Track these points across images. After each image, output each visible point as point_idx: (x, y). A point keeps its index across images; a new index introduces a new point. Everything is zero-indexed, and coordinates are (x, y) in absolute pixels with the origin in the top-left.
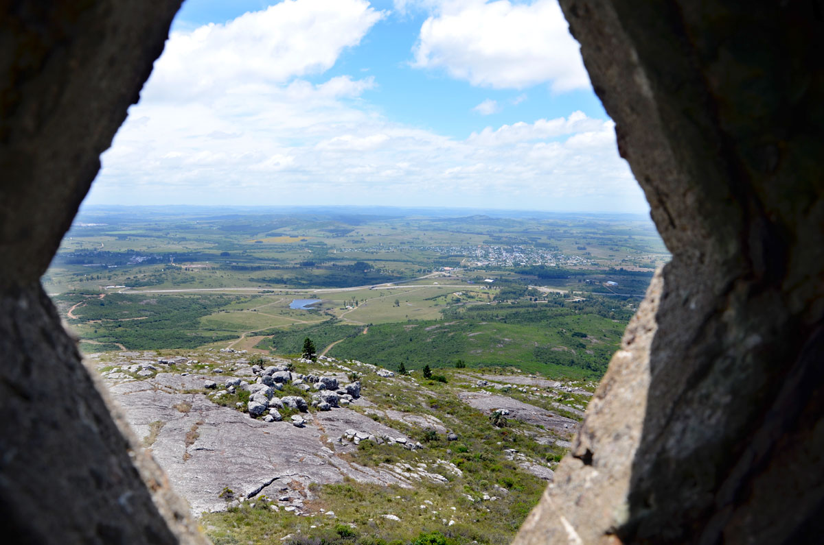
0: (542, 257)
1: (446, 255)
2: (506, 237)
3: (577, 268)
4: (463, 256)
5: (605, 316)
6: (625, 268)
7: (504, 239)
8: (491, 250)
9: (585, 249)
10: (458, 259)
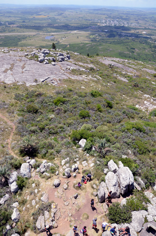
0: (124, 23)
1: (93, 22)
2: (113, 16)
3: (134, 27)
4: (99, 22)
5: (141, 43)
6: (149, 27)
7: (112, 17)
8: (107, 20)
9: (137, 21)
10: (97, 23)
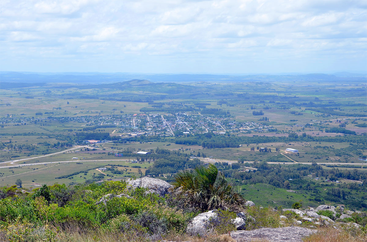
0: (210, 125)
1: (93, 126)
2: (169, 104)
3: (251, 135)
4: (115, 126)
5: (278, 186)
6: (308, 133)
7: (166, 106)
8: (148, 119)
9: (261, 114)
10: (107, 130)
